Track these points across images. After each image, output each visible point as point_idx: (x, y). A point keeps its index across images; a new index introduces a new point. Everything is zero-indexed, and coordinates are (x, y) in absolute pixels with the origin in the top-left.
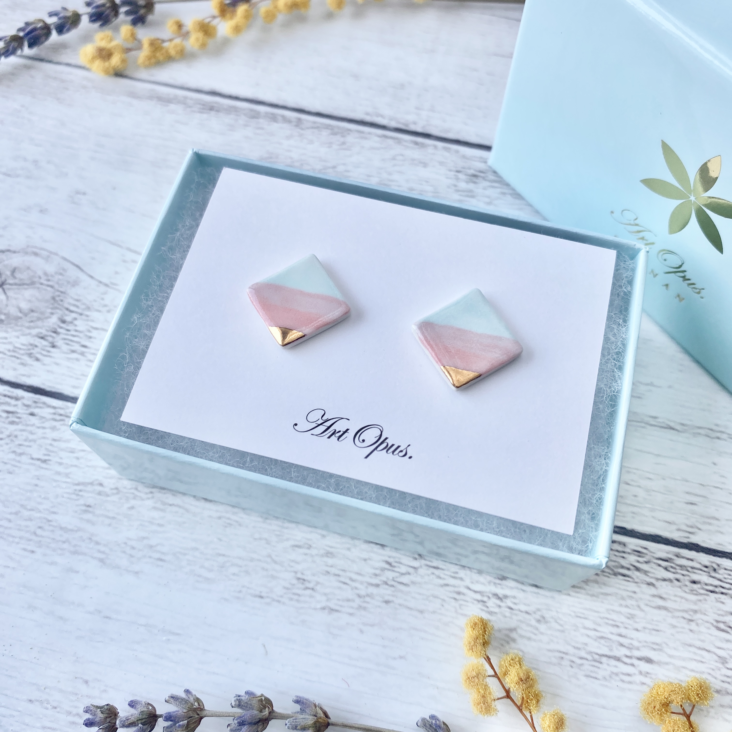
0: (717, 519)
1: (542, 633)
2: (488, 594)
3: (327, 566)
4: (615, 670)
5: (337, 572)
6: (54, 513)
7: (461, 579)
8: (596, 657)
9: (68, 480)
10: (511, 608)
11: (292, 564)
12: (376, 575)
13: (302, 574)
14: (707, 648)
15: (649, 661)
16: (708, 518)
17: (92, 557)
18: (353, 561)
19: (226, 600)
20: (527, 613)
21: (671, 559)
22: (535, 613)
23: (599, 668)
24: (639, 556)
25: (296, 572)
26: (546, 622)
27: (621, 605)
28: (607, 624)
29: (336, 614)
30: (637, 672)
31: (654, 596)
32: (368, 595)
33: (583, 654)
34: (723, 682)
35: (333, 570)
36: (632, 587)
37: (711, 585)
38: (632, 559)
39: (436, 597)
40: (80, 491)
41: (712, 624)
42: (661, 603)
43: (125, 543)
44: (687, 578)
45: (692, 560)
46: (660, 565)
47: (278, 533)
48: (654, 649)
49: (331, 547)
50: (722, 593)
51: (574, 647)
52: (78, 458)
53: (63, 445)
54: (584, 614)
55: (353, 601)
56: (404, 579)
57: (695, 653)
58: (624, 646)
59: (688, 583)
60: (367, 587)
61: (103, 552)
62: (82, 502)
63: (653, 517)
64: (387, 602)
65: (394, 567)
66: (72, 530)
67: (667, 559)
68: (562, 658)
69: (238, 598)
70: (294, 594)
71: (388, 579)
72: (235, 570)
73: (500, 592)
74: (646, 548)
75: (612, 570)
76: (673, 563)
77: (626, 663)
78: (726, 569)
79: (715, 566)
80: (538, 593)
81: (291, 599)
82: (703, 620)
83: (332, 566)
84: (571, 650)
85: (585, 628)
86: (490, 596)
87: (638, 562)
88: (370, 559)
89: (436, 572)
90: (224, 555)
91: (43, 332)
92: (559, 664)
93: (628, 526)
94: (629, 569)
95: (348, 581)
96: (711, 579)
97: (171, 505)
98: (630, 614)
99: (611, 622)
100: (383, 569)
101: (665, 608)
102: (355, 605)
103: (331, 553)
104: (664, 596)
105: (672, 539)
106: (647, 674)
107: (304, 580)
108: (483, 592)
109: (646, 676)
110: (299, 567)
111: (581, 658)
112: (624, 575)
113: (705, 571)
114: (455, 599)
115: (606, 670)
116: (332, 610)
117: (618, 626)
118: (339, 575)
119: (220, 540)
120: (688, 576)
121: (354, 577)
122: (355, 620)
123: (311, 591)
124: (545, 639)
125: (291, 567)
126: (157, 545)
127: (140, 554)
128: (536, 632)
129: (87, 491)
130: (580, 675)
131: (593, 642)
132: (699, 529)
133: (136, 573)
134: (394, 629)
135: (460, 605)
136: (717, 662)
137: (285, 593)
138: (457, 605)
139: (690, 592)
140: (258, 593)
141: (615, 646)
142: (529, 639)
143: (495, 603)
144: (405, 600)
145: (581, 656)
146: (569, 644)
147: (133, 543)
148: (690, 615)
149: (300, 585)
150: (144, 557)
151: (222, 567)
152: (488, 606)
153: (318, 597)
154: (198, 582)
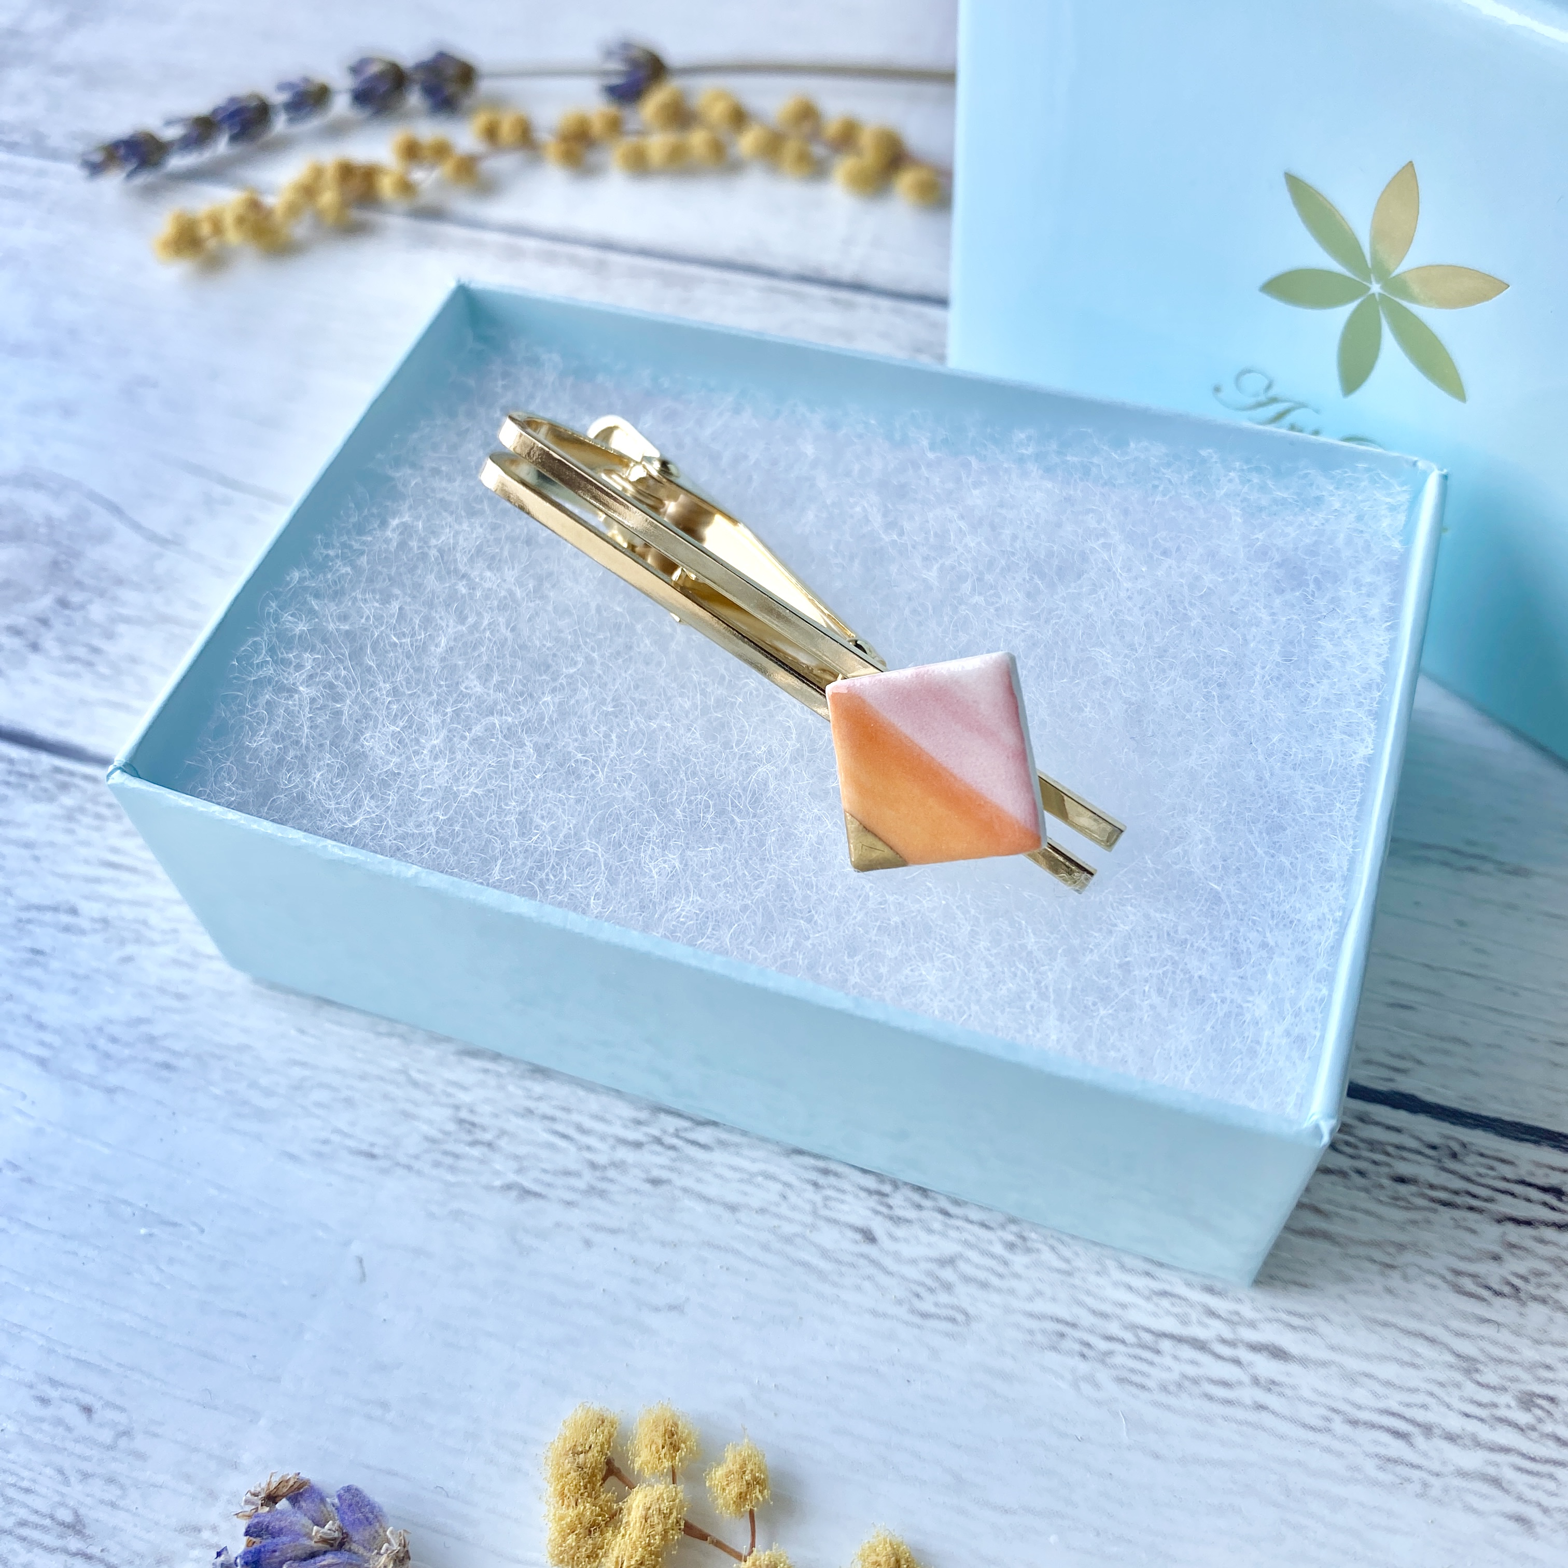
0: (1465, 1043)
1: (1017, 1276)
3: (530, 1097)
4: (1191, 1371)
5: (550, 1112)
8: (1147, 1338)
9: (9, 900)
10: (946, 1213)
11: (451, 1090)
12: (638, 1122)
13: (472, 1111)
14: (1428, 1333)
15: (1278, 1353)
16: (1442, 1039)
19: (292, 1157)
20: (984, 1225)
21: (1348, 1126)
22: (1003, 1226)
23: (1152, 1363)
25: (457, 1108)
26: (1028, 1250)
29: (532, 1203)
30: (1246, 1379)
32: (613, 1165)
33: (1114, 1328)
34: (1467, 1415)
35: (544, 1108)
37: (1445, 1189)
39: (770, 1177)
41: (1443, 1278)
42: (1316, 1222)
43: (100, 1029)
44: (1384, 1170)
45: (1398, 1130)
48: (1293, 1328)
50: (1471, 1208)
51: (1094, 1312)
53: (13, 833)
55: (577, 1174)
56: (702, 1135)
58: (1219, 1317)
59: (1386, 1182)
60: (613, 1148)
64: (656, 1182)
68: (1062, 1335)
69: (319, 1155)
70: (446, 1153)
71: (664, 1132)
72: (322, 1096)
76: (1351, 1134)
77: (1219, 1357)
78: (1482, 1155)
79: (1456, 1147)
81: (437, 1164)
82: (1420, 1268)
83: (540, 1098)
84: (1087, 1319)
90: (303, 1064)
92: (1054, 1348)
95: (572, 1132)
96: (1444, 1175)
100: (656, 1111)
101: (1327, 1236)
102: (581, 1184)
104: (1326, 1208)
106: (1271, 1385)
107: (473, 1124)
108: (883, 1174)
109: (1270, 1390)
110: (464, 1097)
111: (1110, 1338)
113: (1429, 1157)
114: (816, 1185)
115: (1169, 1369)
116: (526, 1193)
118: (553, 1119)
120: (1388, 1165)
121: (588, 1123)
122: (575, 1217)
123: (485, 1150)
124: (1023, 1288)
125: (449, 1095)
126: (166, 1036)
127: (127, 1052)
128: (1001, 1269)
129: (42, 924)
130: (1103, 1375)
131: (1141, 1302)
132: (1419, 1062)
133: (110, 1091)
134: (663, 1244)
135: (827, 1198)
136: (1451, 1367)
137: (427, 1151)
138: (818, 1198)
139: (1389, 1201)
140: (364, 1147)
141: (1194, 1315)
142: (984, 1285)
143: (907, 1199)
144: (699, 1180)
145: (1109, 1334)
146: (1080, 1304)
147: (115, 1030)
148: (1389, 1254)
149: (463, 1136)
150: (132, 1059)
151: (297, 1088)
152: (892, 1204)
153: (499, 1162)
154: (239, 1115)
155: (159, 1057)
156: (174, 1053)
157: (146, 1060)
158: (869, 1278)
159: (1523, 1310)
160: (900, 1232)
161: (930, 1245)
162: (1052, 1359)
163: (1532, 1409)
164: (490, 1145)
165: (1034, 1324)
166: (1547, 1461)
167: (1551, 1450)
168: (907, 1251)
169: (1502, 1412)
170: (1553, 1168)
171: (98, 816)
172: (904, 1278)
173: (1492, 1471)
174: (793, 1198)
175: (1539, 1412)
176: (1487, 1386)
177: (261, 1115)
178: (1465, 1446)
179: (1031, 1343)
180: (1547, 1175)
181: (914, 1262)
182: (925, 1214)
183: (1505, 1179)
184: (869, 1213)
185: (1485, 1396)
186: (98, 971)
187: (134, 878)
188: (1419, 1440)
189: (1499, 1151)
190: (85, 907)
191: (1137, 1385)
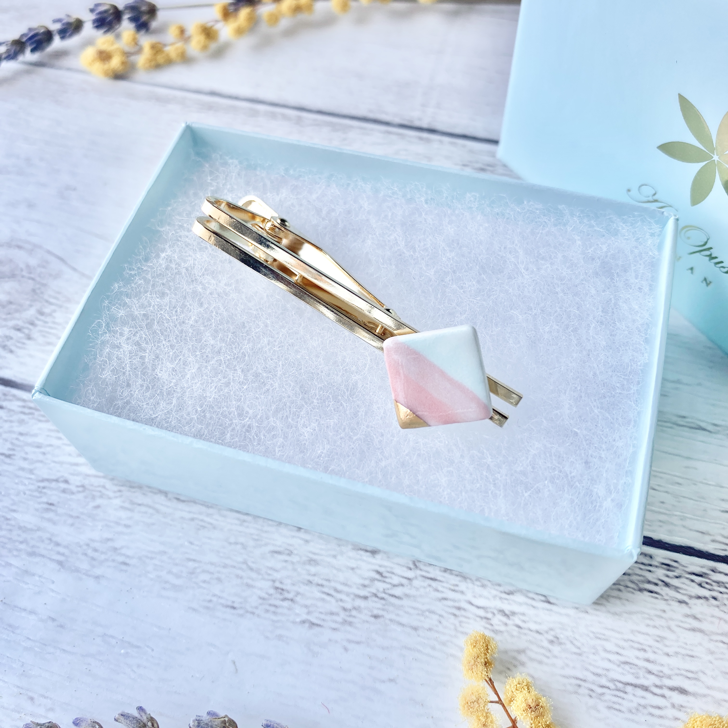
1: (556, 657)
2: (492, 610)
3: (309, 575)
4: (643, 702)
5: (320, 582)
6: (14, 511)
7: (462, 592)
8: (620, 685)
9: (33, 477)
10: (519, 627)
11: (270, 572)
12: (365, 586)
13: (281, 583)
15: (683, 691)
17: (50, 559)
18: (339, 570)
19: (194, 610)
20: (538, 632)
21: (706, 574)
22: (547, 632)
23: (623, 699)
24: (668, 570)
25: (274, 581)
26: (560, 644)
27: (648, 625)
28: (632, 647)
29: (316, 630)
30: (669, 705)
31: (687, 616)
32: (355, 608)
33: (604, 681)
35: (316, 580)
36: (661, 604)
38: (661, 573)
39: (432, 612)
40: (44, 488)
42: (695, 624)
43: (88, 545)
46: (693, 581)
47: (256, 537)
48: (688, 678)
49: (314, 554)
51: (594, 674)
52: (44, 454)
53: (30, 440)
54: (604, 635)
56: (398, 591)
58: (653, 674)
60: (353, 600)
61: (63, 554)
62: (44, 499)
63: (684, 527)
64: (376, 617)
65: (386, 577)
66: (32, 530)
67: (701, 574)
68: (580, 686)
69: (207, 608)
70: (270, 605)
71: (378, 591)
72: (206, 577)
73: (507, 608)
74: (676, 561)
75: (637, 585)
76: (709, 579)
77: (655, 694)
80: (551, 610)
81: (267, 611)
83: (314, 575)
84: (591, 677)
85: (605, 650)
86: (496, 612)
87: (668, 576)
88: (358, 568)
89: (434, 584)
90: (194, 560)
91: (20, 323)
92: (576, 693)
93: (656, 536)
94: (656, 584)
95: (332, 592)
97: (140, 505)
98: (659, 637)
99: (636, 645)
100: (373, 580)
101: (701, 631)
102: (339, 619)
103: (314, 561)
104: (699, 616)
105: (707, 552)
106: (681, 707)
107: (283, 590)
108: (487, 608)
109: (680, 710)
110: (277, 576)
111: (602, 687)
112: (651, 592)
114: (455, 615)
115: (632, 701)
116: (313, 625)
117: (645, 651)
118: (322, 586)
119: (191, 543)
121: (340, 587)
122: (338, 636)
123: (290, 603)
124: (559, 663)
125: (269, 575)
126: (122, 548)
127: (103, 557)
128: (548, 654)
129: (51, 489)
130: (601, 706)
131: (615, 667)
133: (97, 578)
134: (383, 648)
135: (461, 622)
137: (261, 604)
138: (456, 622)
140: (230, 603)
141: (641, 673)
142: (540, 662)
143: (500, 621)
144: (398, 615)
145: (601, 684)
146: (587, 669)
147: (96, 545)
149: (279, 596)
150: (106, 560)
151: (192, 573)
152: (492, 623)
153: (298, 610)
154: (164, 589)
155: (121, 559)
156: (128, 557)
157: (113, 561)
160: (498, 637)
161: (513, 644)
162: (575, 698)
164: (292, 600)
165: (566, 681)
168: (502, 647)
172: (501, 660)
174: (444, 622)
179: (565, 691)
181: (506, 652)
182: (509, 628)
186: (83, 513)
190: (72, 479)
191: (617, 710)
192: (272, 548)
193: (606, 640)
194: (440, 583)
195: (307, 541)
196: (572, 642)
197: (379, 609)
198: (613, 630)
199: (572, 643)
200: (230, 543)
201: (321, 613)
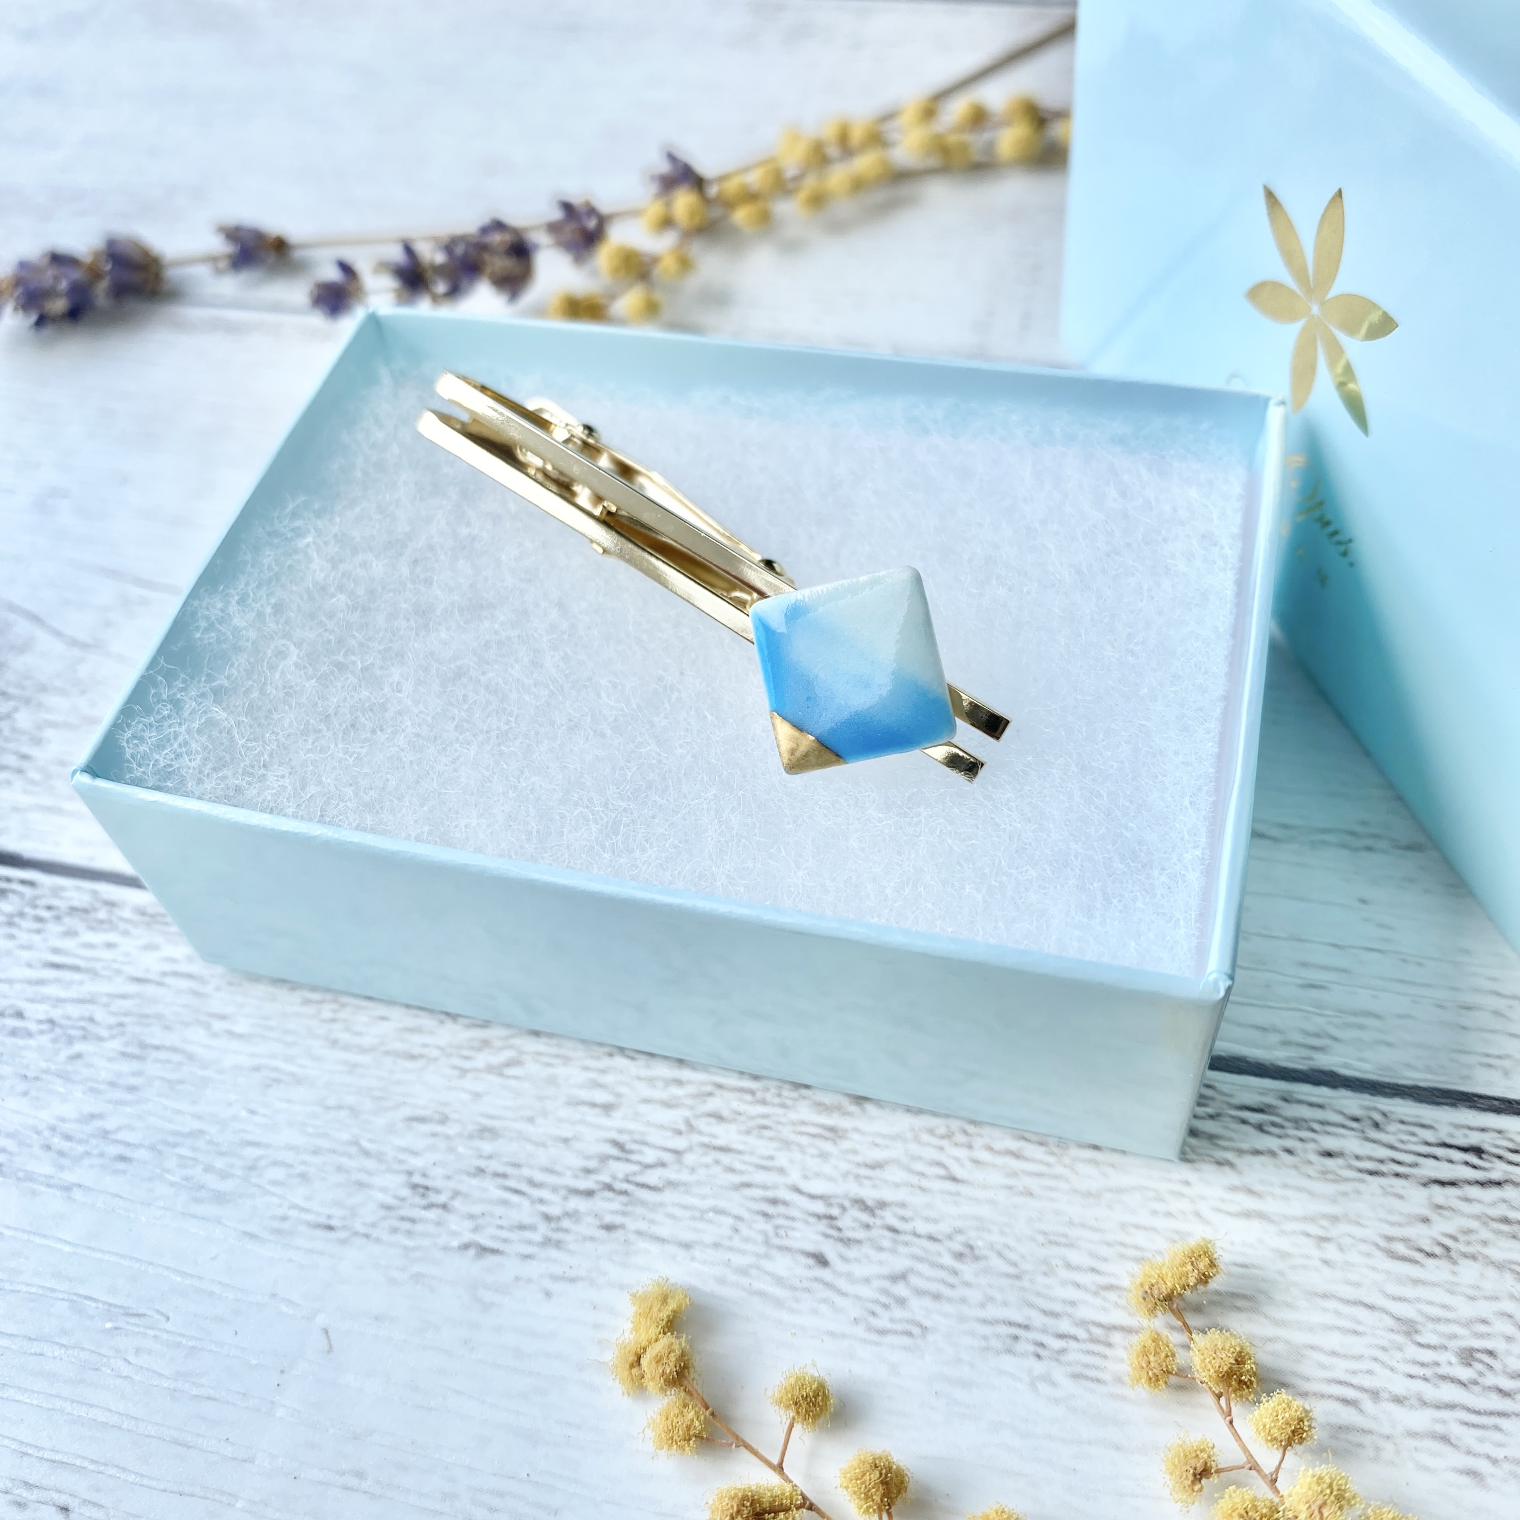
0: (1378, 1017)
1: (967, 1284)
2: (840, 1201)
3: (481, 1157)
5: (501, 1169)
7: (781, 1171)
8: (1098, 1332)
10: (895, 1230)
11: (401, 1156)
12: (588, 1171)
13: (424, 1175)
14: (1367, 1300)
16: (1355, 1014)
18: (538, 1144)
19: (252, 1236)
20: (931, 1238)
21: (1269, 1106)
22: (950, 1237)
23: (1105, 1357)
25: (410, 1173)
26: (977, 1258)
27: (1154, 1213)
28: (1123, 1256)
29: (491, 1259)
32: (567, 1214)
33: (1065, 1326)
34: (1411, 1376)
35: (494, 1166)
37: (1370, 1158)
39: (720, 1212)
41: (1377, 1246)
42: (1250, 1203)
43: (53, 1129)
44: (1311, 1146)
45: (1320, 1106)
46: (1244, 1122)
47: (379, 1094)
50: (1397, 1175)
51: (1045, 1312)
54: (1065, 1236)
55: (532, 1228)
56: (652, 1177)
57: (1337, 1313)
59: (1314, 1158)
60: (565, 1198)
64: (609, 1228)
65: (631, 1152)
67: (1262, 1106)
68: (1016, 1338)
69: (278, 1232)
70: (403, 1219)
71: (614, 1178)
72: (278, 1173)
73: (869, 1194)
76: (1276, 1115)
78: (1402, 1122)
79: (1378, 1117)
81: (395, 1230)
82: (1353, 1238)
83: (490, 1157)
84: (1038, 1319)
85: (1069, 1266)
86: (847, 1204)
88: (575, 1138)
89: (726, 1159)
90: (257, 1144)
92: (1009, 1351)
95: (523, 1187)
98: (1178, 1232)
99: (1131, 1252)
100: (604, 1159)
101: (1262, 1216)
102: (537, 1237)
103: (491, 1130)
105: (1272, 1065)
107: (427, 1188)
108: (829, 1197)
110: (416, 1163)
111: (1062, 1336)
113: (1352, 1129)
114: (765, 1215)
116: (484, 1250)
118: (504, 1176)
120: (1314, 1141)
121: (539, 1177)
122: (533, 1269)
123: (440, 1211)
124: (974, 1295)
125: (401, 1162)
126: (119, 1129)
127: (81, 1149)
128: (951, 1279)
130: (1059, 1373)
131: (1089, 1298)
132: (1335, 1039)
133: (67, 1188)
135: (777, 1227)
136: (1393, 1330)
137: (384, 1218)
138: (768, 1227)
139: (1318, 1175)
140: (322, 1220)
142: (937, 1297)
143: (855, 1220)
144: (652, 1222)
145: (1061, 1332)
146: (1031, 1305)
147: (69, 1127)
148: (1323, 1227)
149: (418, 1200)
150: (87, 1154)
151: (252, 1168)
152: (841, 1226)
153: (454, 1223)
154: (196, 1200)
155: (114, 1150)
156: (128, 1144)
157: (101, 1155)
158: (825, 1301)
159: (1456, 1268)
160: (852, 1253)
161: (881, 1263)
162: (1007, 1362)
163: (1472, 1363)
164: (444, 1207)
165: (987, 1330)
166: (1491, 1413)
167: (1495, 1402)
168: (859, 1271)
169: (1444, 1370)
170: (1470, 1128)
171: (39, 919)
172: (858, 1298)
173: (1439, 1429)
174: (745, 1231)
175: (1480, 1367)
176: (1428, 1346)
177: (220, 1198)
178: (1412, 1407)
179: (987, 1349)
180: (1466, 1136)
181: (867, 1281)
182: (874, 1233)
183: (1428, 1144)
184: (820, 1238)
185: (1427, 1356)
186: (46, 1071)
187: (77, 977)
188: (1367, 1404)
189: (1418, 1117)
190: (31, 1010)
191: (1092, 1380)
192: (407, 1112)
193: (1071, 1245)
194: (738, 1156)
195: (477, 1095)
196: (1000, 1254)
197: (615, 1212)
198: (1083, 1226)
199: (1001, 1256)
200: (328, 1108)
201: (501, 1227)
